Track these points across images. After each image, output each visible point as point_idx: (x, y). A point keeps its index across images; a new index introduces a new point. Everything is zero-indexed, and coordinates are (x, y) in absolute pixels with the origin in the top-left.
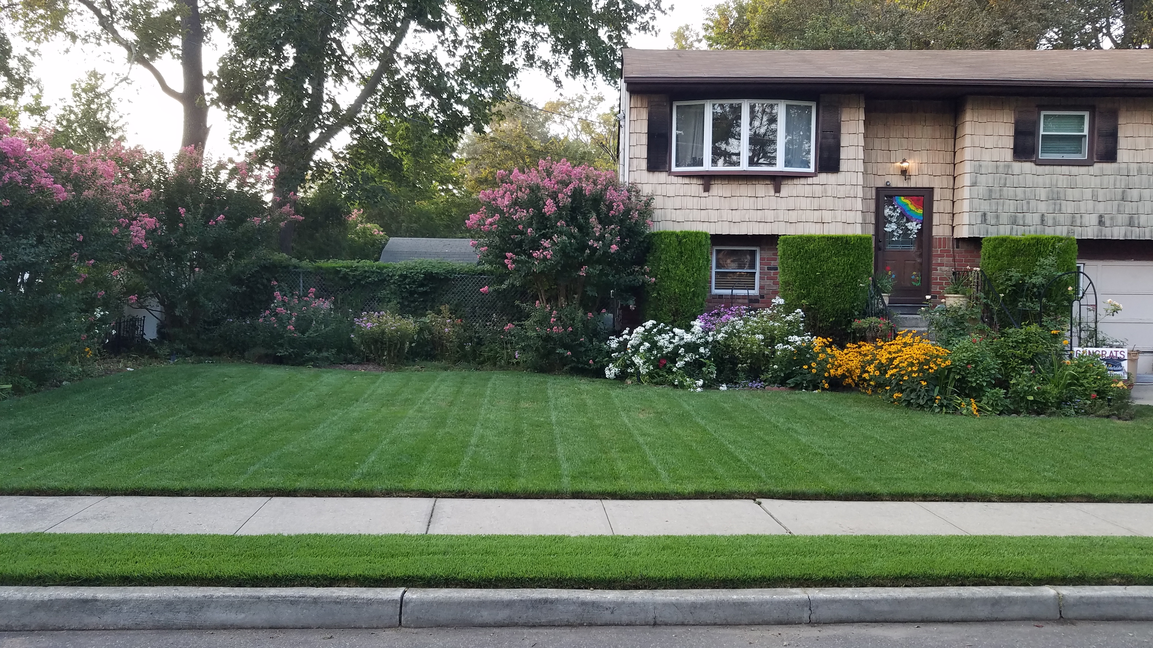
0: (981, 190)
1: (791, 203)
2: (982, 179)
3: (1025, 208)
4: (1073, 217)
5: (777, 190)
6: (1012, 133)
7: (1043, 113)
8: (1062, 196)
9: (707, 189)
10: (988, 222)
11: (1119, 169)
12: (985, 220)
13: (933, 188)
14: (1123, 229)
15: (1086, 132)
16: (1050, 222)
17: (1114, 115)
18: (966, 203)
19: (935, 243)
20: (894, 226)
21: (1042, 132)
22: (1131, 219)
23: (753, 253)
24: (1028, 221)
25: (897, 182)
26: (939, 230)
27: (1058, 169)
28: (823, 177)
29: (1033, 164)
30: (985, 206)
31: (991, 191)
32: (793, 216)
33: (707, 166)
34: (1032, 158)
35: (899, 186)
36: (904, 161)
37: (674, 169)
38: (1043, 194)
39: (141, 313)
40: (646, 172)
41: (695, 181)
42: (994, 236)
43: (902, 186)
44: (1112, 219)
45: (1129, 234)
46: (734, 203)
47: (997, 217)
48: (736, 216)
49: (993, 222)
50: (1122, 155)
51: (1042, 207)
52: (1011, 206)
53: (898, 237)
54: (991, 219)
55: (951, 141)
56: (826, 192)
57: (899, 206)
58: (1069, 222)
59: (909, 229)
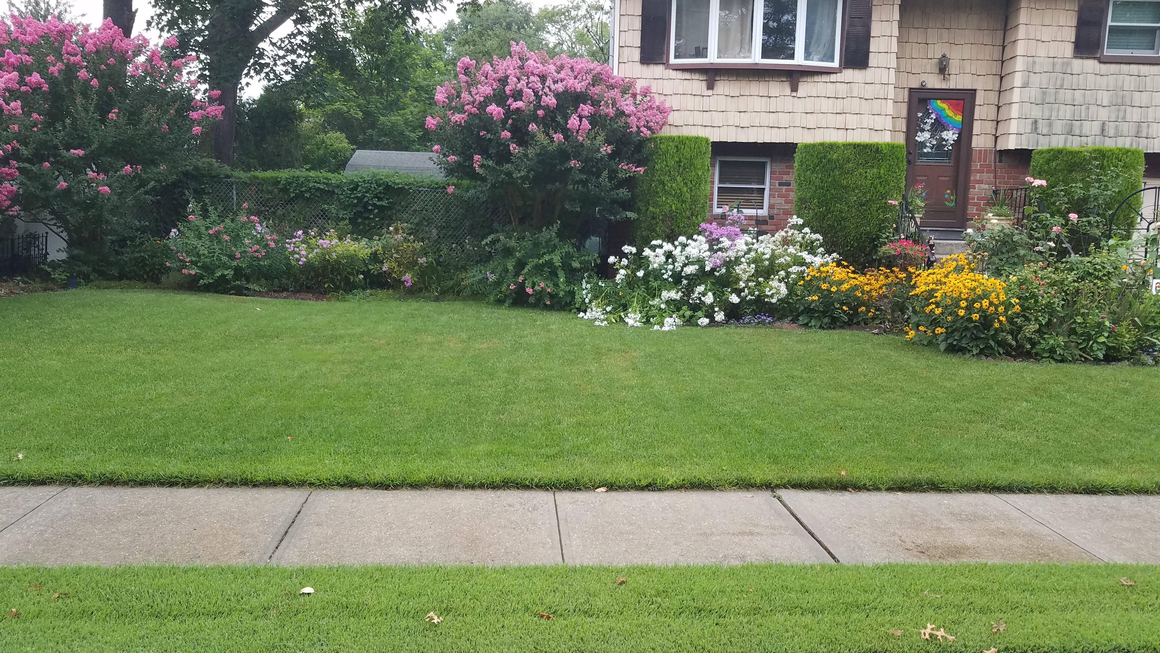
0: (1033, 93)
1: (809, 105)
2: (1035, 79)
3: (1083, 115)
4: (1139, 127)
5: (794, 89)
6: (1074, 22)
8: (1127, 100)
9: (710, 87)
10: (1039, 131)
12: (1036, 128)
13: (975, 90)
16: (1112, 133)
18: (1015, 108)
19: (975, 156)
20: (927, 135)
21: (1109, 23)
23: (763, 165)
24: (1086, 130)
25: (934, 82)
26: (980, 141)
27: (1125, 68)
28: (849, 74)
29: (1096, 62)
30: (1036, 112)
31: (1044, 93)
32: (811, 121)
33: (713, 58)
34: (1096, 53)
35: (936, 87)
36: (944, 56)
37: (673, 60)
38: (1105, 98)
40: (639, 63)
41: (696, 76)
42: (1045, 148)
43: (939, 87)
46: (742, 103)
47: (1050, 125)
48: (745, 120)
49: (1045, 131)
51: (1103, 114)
52: (1067, 112)
53: (931, 148)
54: (1043, 128)
55: (1000, 33)
56: (851, 92)
57: (934, 111)
58: (1133, 132)
59: (944, 140)
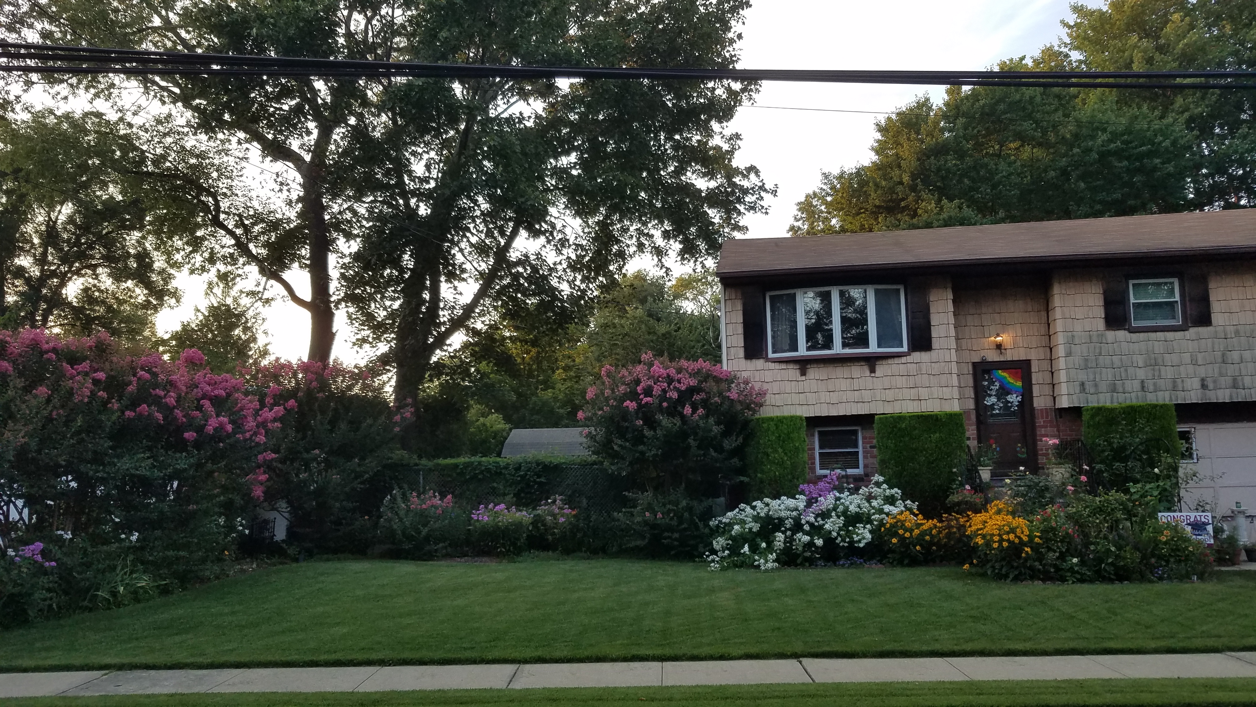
0: (1077, 360)
1: (886, 382)
3: (1123, 375)
4: (1174, 382)
5: (873, 371)
6: (1102, 303)
7: (1131, 282)
8: (1160, 361)
9: (803, 373)
10: (1087, 391)
11: (1216, 332)
12: (1084, 389)
13: (1030, 360)
14: (1228, 392)
15: (1177, 298)
16: (1151, 388)
17: (1203, 281)
18: (1064, 374)
19: (1038, 414)
20: (994, 400)
21: (1132, 300)
22: (1235, 380)
23: (855, 433)
24: (1128, 387)
25: (993, 356)
26: (1040, 402)
27: (1152, 335)
28: (917, 356)
29: (1126, 332)
30: (1082, 376)
31: (1086, 360)
32: (890, 395)
33: (802, 350)
34: (1125, 325)
35: (995, 360)
36: (998, 335)
37: (771, 355)
38: (1140, 360)
39: (271, 515)
40: (744, 360)
41: (791, 366)
42: (1095, 404)
43: (998, 360)
44: (1215, 382)
45: (1234, 396)
46: (831, 385)
47: (1096, 386)
48: (834, 397)
49: (1092, 391)
50: (1217, 318)
51: (1141, 374)
52: (1108, 374)
53: (999, 410)
54: (1089, 388)
55: (1044, 314)
56: (920, 370)
57: (997, 380)
58: (1170, 386)
59: (1009, 402)
